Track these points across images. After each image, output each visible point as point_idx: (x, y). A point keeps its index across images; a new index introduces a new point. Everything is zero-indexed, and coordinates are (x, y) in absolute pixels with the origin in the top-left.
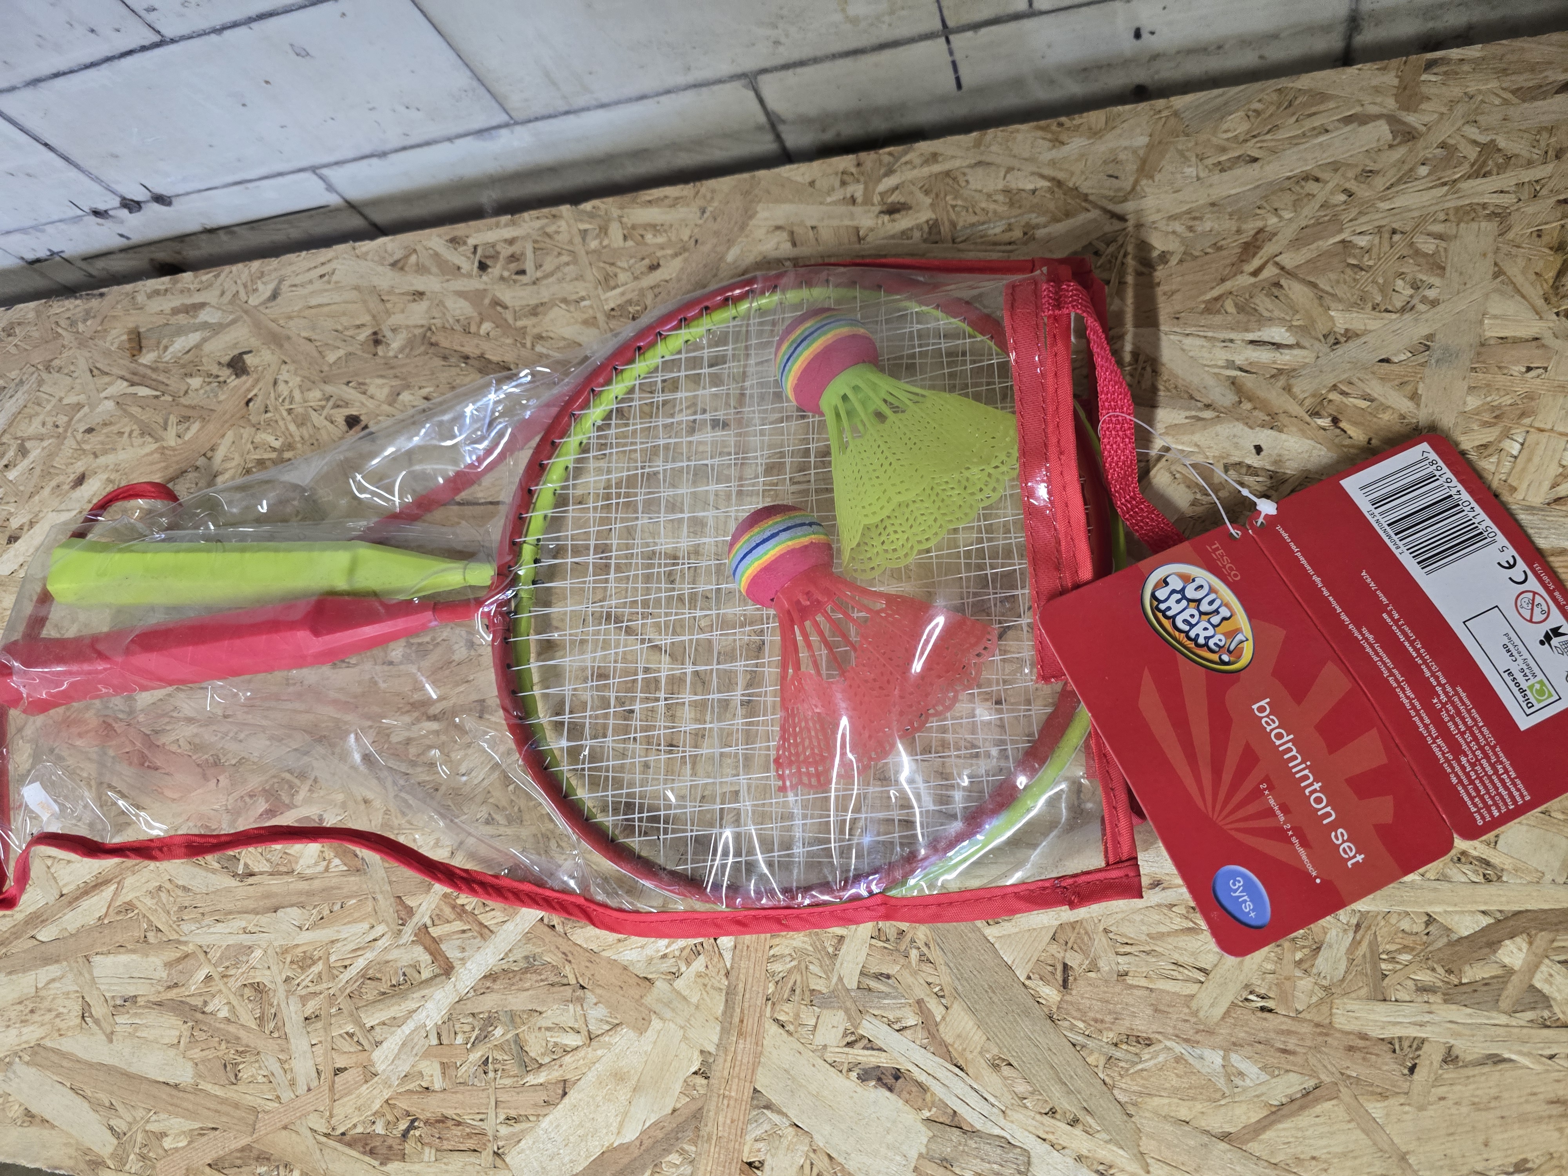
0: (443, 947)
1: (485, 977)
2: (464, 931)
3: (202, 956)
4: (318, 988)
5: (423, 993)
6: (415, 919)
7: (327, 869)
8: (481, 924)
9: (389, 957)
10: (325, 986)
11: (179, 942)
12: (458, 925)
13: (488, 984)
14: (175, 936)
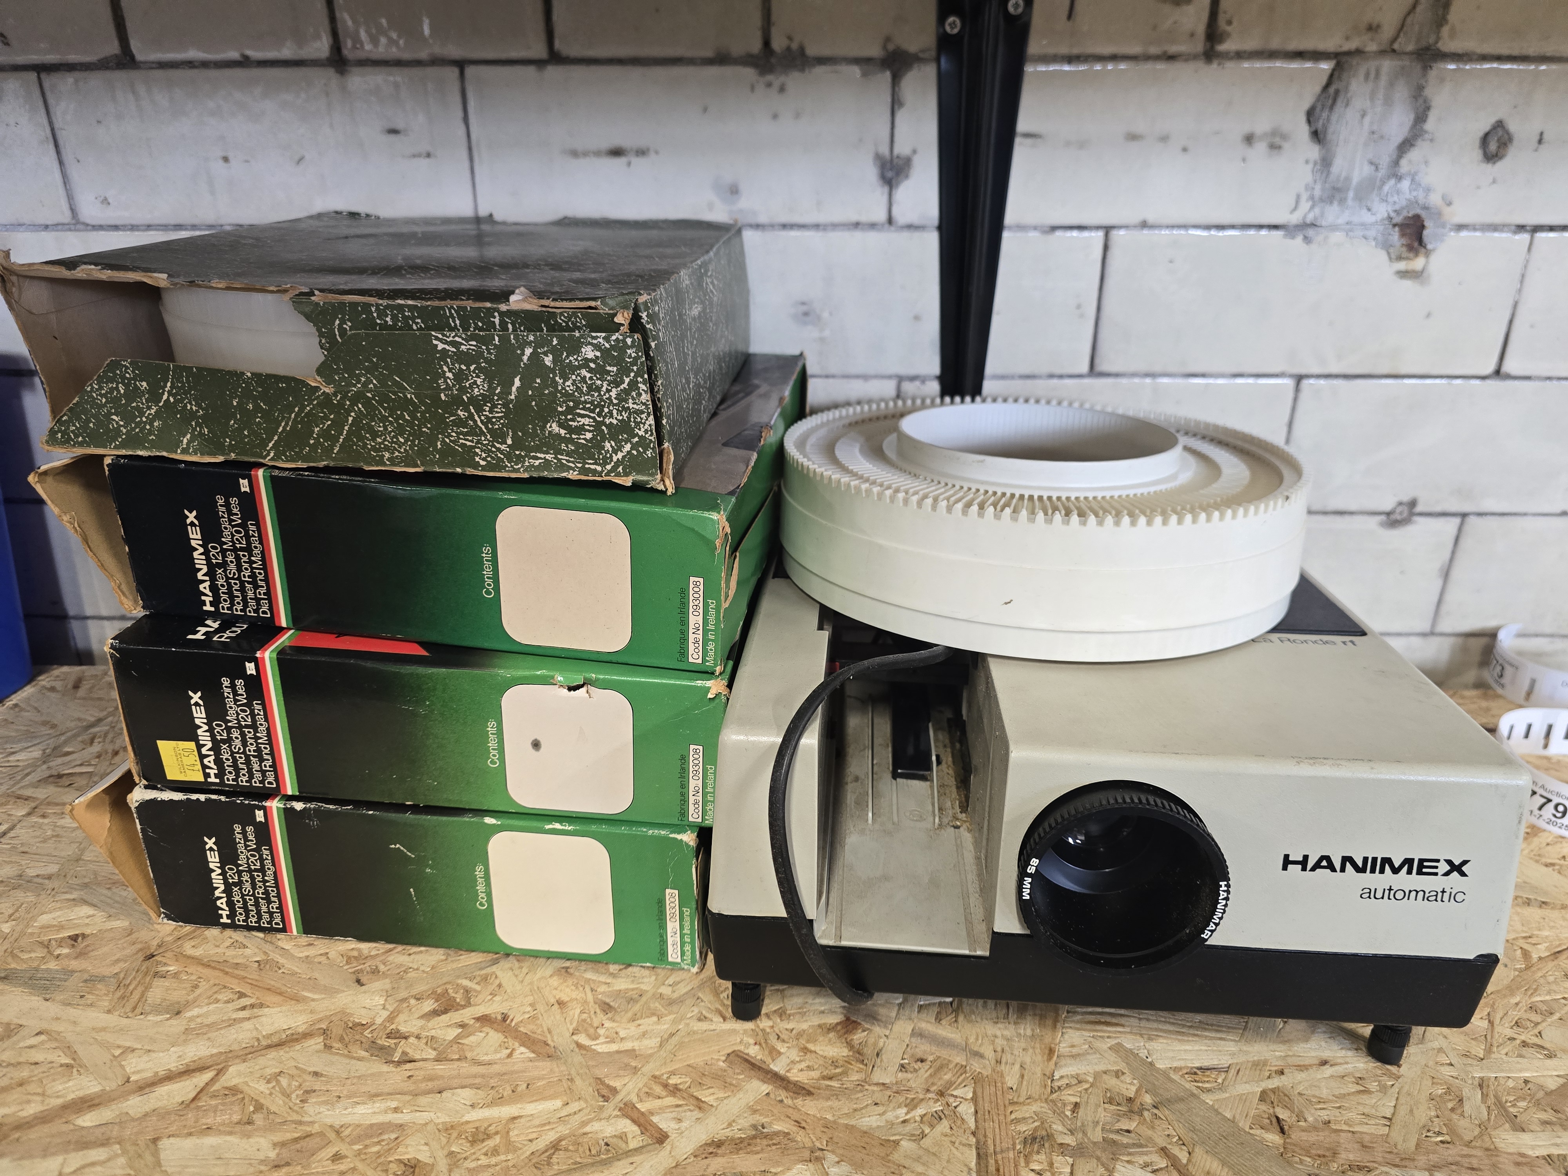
0: (655, 1119)
1: (706, 1144)
2: (678, 1106)
3: (332, 1136)
4: (493, 1160)
5: (631, 1160)
6: (619, 1097)
7: (510, 1055)
8: (697, 1099)
9: (587, 1129)
10: (503, 1157)
11: (300, 1123)
12: (670, 1101)
13: (711, 1150)
14: (296, 1117)
